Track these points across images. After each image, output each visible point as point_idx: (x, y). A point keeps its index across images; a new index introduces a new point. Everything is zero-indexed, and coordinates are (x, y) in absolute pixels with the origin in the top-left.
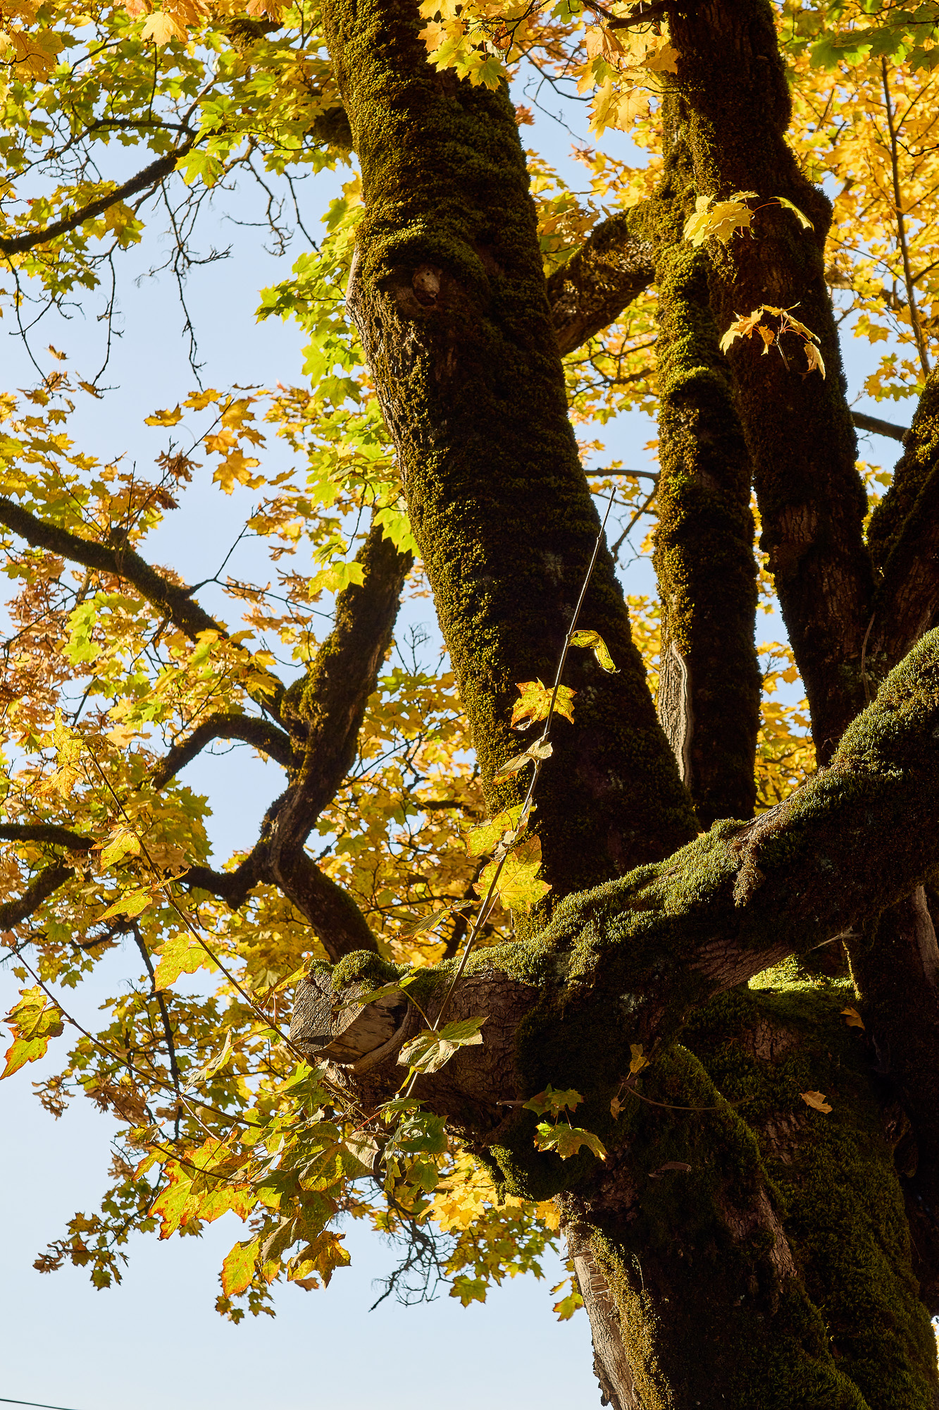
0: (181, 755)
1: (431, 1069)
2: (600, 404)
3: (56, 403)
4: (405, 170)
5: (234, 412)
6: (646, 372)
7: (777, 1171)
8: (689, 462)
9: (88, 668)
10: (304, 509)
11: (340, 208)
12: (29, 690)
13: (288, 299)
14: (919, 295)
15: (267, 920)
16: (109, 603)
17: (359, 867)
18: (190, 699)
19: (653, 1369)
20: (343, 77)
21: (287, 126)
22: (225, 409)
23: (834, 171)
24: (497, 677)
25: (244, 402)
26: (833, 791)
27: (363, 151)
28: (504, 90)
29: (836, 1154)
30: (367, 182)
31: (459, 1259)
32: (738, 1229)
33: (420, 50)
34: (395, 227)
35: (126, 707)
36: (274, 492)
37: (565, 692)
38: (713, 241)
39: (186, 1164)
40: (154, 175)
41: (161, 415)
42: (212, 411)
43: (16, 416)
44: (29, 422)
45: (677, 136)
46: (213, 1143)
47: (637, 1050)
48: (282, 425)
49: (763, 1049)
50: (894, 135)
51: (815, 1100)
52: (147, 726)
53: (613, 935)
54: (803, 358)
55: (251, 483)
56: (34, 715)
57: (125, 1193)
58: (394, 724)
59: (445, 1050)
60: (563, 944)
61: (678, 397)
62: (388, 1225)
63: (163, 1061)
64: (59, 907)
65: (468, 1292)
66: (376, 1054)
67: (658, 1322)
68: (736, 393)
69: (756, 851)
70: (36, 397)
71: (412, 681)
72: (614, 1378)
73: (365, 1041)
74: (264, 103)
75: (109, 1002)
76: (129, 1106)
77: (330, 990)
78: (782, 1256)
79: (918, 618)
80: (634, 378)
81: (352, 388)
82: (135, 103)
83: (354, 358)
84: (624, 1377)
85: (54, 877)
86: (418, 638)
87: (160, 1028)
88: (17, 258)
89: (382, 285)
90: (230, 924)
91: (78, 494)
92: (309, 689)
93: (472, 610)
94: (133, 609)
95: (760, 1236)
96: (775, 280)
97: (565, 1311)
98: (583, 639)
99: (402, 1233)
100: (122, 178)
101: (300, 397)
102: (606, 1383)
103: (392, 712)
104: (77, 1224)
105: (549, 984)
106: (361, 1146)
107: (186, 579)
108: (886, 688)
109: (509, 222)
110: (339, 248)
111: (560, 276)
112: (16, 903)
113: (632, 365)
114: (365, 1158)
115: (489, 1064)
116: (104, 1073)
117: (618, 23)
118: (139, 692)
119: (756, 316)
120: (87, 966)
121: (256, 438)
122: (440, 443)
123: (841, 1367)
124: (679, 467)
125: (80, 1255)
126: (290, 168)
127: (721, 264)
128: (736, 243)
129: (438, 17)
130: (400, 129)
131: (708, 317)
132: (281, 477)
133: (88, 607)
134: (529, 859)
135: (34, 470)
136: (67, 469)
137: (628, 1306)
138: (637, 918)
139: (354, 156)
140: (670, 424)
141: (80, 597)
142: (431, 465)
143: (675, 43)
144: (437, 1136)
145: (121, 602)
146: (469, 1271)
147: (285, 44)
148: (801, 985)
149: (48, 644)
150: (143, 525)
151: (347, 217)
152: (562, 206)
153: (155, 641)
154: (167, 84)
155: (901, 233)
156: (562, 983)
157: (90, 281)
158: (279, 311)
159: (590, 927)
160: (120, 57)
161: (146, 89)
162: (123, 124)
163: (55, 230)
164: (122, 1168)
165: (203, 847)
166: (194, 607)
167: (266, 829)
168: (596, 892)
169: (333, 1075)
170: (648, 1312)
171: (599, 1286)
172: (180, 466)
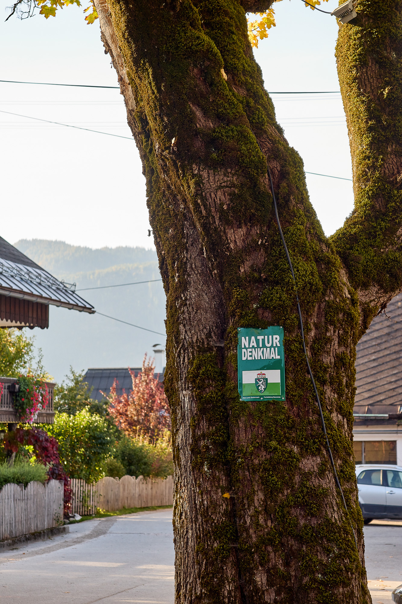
19: (126, 37)
65: (48, 12)
67: (128, 16)
72: (110, 42)
84: (114, 40)
97: (90, 20)
102: (106, 44)
123: (207, 34)
137: (115, 9)
146: (48, 3)
170: (123, 11)
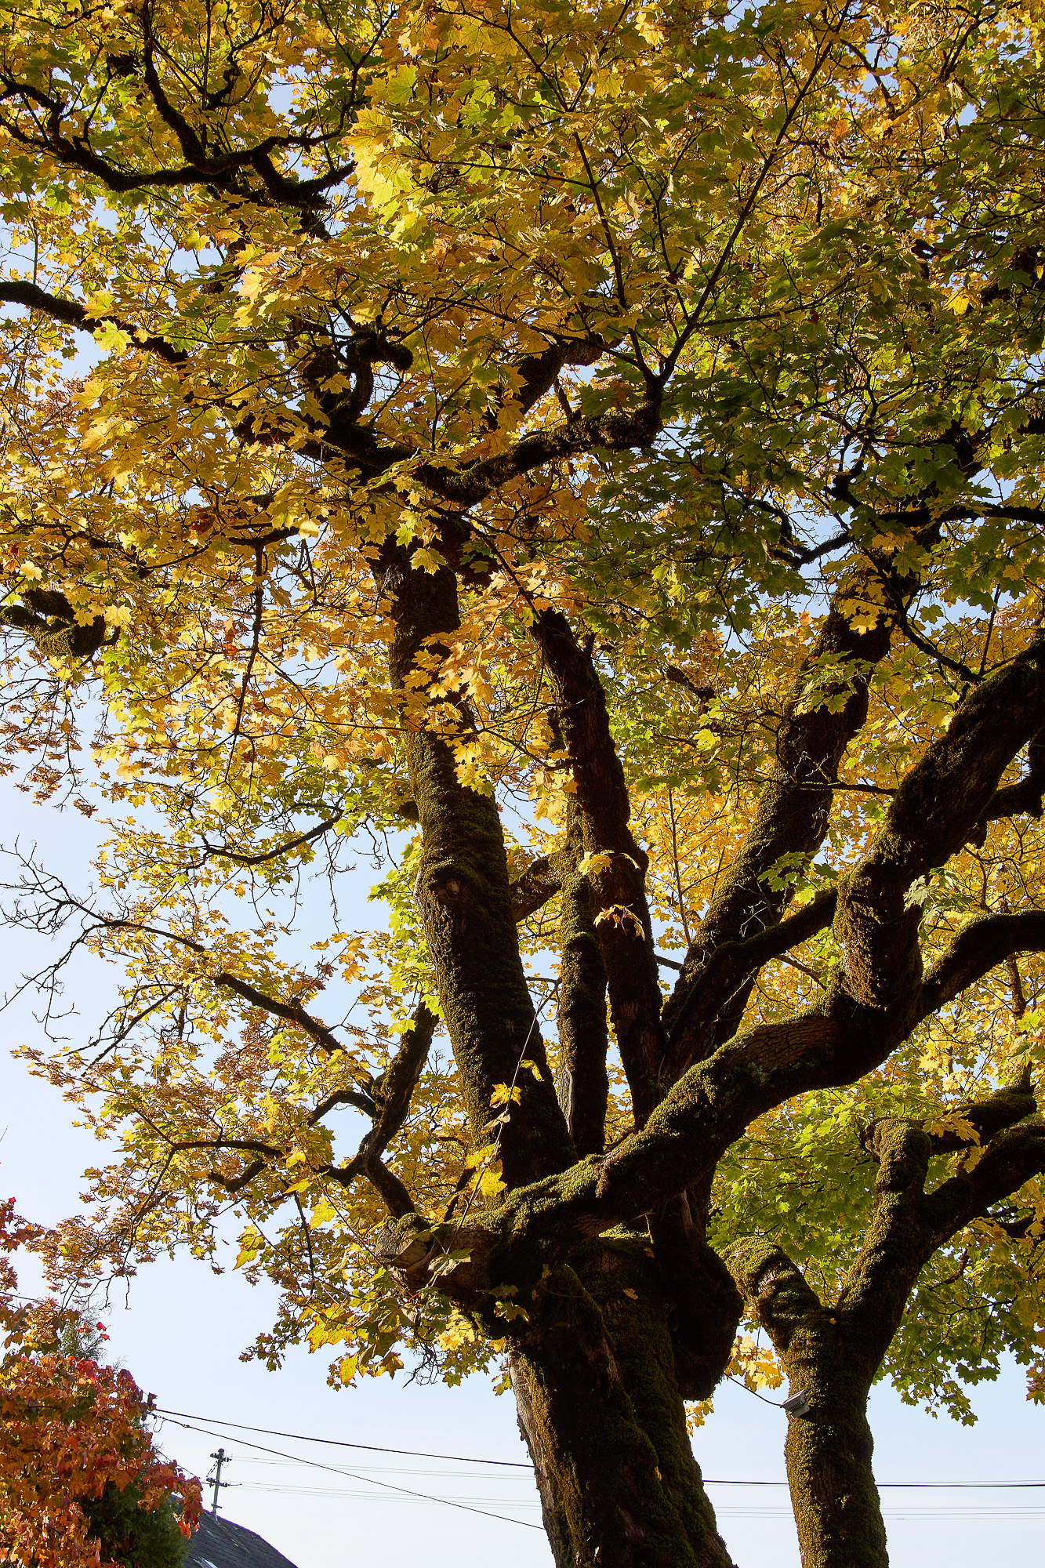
0: (321, 1110)
1: (444, 1273)
2: (530, 946)
3: (268, 937)
4: (444, 834)
5: (354, 944)
6: (553, 931)
7: (611, 1327)
8: (576, 977)
9: (278, 1065)
10: (386, 992)
11: (410, 849)
12: (250, 1076)
13: (384, 891)
14: (684, 900)
15: (360, 1193)
16: (289, 1034)
17: (406, 1168)
18: (327, 1083)
19: (548, 1424)
20: (416, 788)
21: (385, 809)
22: (350, 942)
23: (645, 839)
24: (481, 1079)
25: (360, 938)
26: (646, 1142)
27: (424, 824)
28: (493, 797)
29: (639, 1319)
30: (425, 838)
31: (448, 1363)
32: (591, 1356)
33: (454, 776)
34: (438, 860)
35: (295, 1086)
36: (372, 984)
37: (517, 1090)
38: (592, 873)
39: (323, 1316)
40: (319, 831)
41: (319, 944)
42: (343, 944)
43: (249, 942)
44: (255, 945)
45: (574, 822)
46: (336, 1305)
47: (546, 1267)
48: (375, 951)
49: (605, 1267)
50: (674, 824)
51: (630, 1293)
52: (305, 1095)
53: (536, 1210)
54: (634, 930)
55: (361, 978)
56: (251, 1088)
57: (284, 1324)
58: (426, 1099)
59: (452, 1264)
60: (511, 1213)
61: (572, 946)
62: (414, 1346)
63: (307, 1260)
64: (259, 1181)
65: (452, 1380)
66: (418, 1265)
67: (551, 1401)
68: (601, 946)
69: (607, 1171)
70: (258, 933)
71: (435, 1078)
72: (527, 1427)
73: (412, 1257)
74: (376, 798)
75: (281, 1230)
76: (289, 1282)
77: (396, 1232)
78: (612, 1370)
79: (686, 1058)
80: (547, 934)
81: (412, 935)
82: (314, 796)
83: (414, 921)
84: (533, 1427)
85: (257, 1168)
86: (439, 1057)
87: (305, 1244)
88: (253, 867)
89: (431, 887)
90: (341, 1194)
91: (277, 980)
92: (386, 1080)
93: (469, 1046)
94: (301, 1037)
95: (602, 1360)
96: (621, 892)
97: (499, 1390)
98: (527, 1064)
99: (420, 1349)
100: (306, 831)
101: (385, 937)
102: (523, 1430)
103: (426, 1092)
104: (261, 1339)
105: (504, 1233)
106: (409, 1311)
107: (328, 1024)
108: (672, 1092)
109: (493, 860)
110: (409, 868)
111: (516, 885)
112: (237, 1180)
113: (547, 928)
114: (411, 1317)
115: (473, 1271)
116: (278, 1264)
117: (549, 769)
118: (302, 1078)
119: (612, 910)
120: (271, 1211)
121: (364, 957)
122: (456, 965)
123: (639, 1425)
124: (571, 980)
125: (262, 1354)
126: (386, 829)
127: (596, 885)
128: (602, 874)
129: (463, 762)
130: (443, 813)
131: (587, 908)
132: (376, 976)
133: (280, 1036)
134: (496, 1171)
135: (256, 968)
136: (272, 968)
137: (536, 1393)
138: (548, 1202)
139: (419, 826)
140: (567, 959)
141: (275, 1031)
142: (452, 974)
143: (576, 779)
144: (447, 1306)
145: (295, 1034)
146: (453, 1370)
147: (387, 771)
148: (624, 1235)
149: (258, 1053)
150: (308, 998)
151: (414, 854)
152: (517, 852)
153: (311, 1054)
154: (329, 787)
155: (677, 870)
156: (510, 1233)
157: (288, 879)
158: (379, 897)
159: (525, 1206)
160: (308, 774)
161: (319, 790)
162: (308, 805)
163: (273, 854)
164: (284, 1312)
165: (330, 1156)
166: (331, 1037)
167: (362, 1148)
168: (528, 1188)
169: (396, 1274)
170: (546, 1396)
171: (521, 1381)
172: (327, 969)
